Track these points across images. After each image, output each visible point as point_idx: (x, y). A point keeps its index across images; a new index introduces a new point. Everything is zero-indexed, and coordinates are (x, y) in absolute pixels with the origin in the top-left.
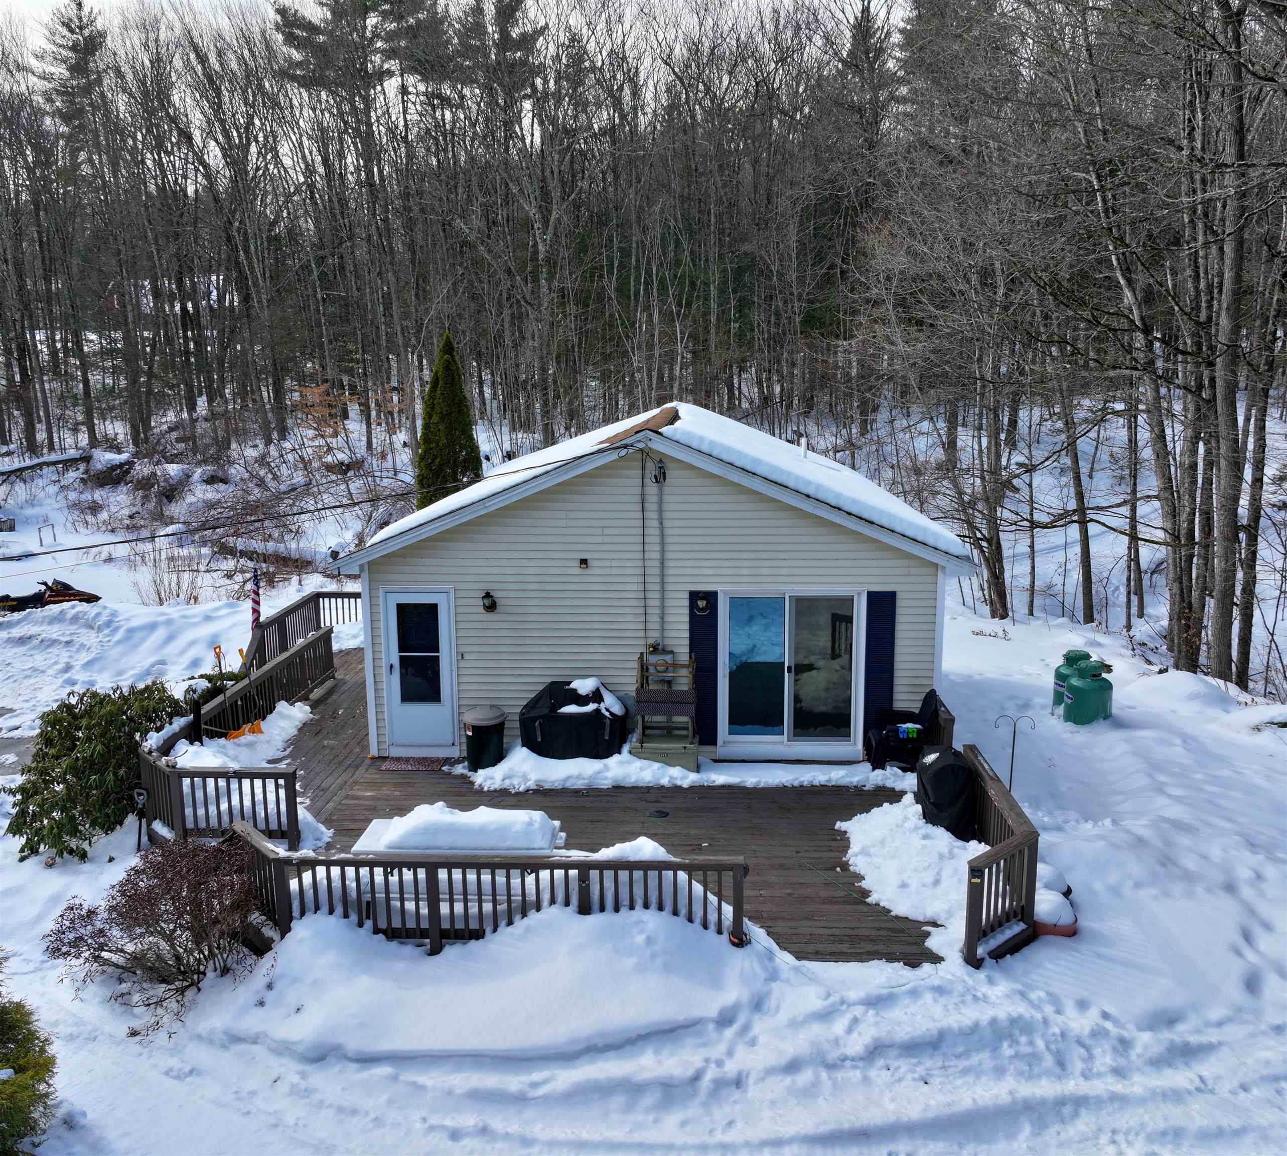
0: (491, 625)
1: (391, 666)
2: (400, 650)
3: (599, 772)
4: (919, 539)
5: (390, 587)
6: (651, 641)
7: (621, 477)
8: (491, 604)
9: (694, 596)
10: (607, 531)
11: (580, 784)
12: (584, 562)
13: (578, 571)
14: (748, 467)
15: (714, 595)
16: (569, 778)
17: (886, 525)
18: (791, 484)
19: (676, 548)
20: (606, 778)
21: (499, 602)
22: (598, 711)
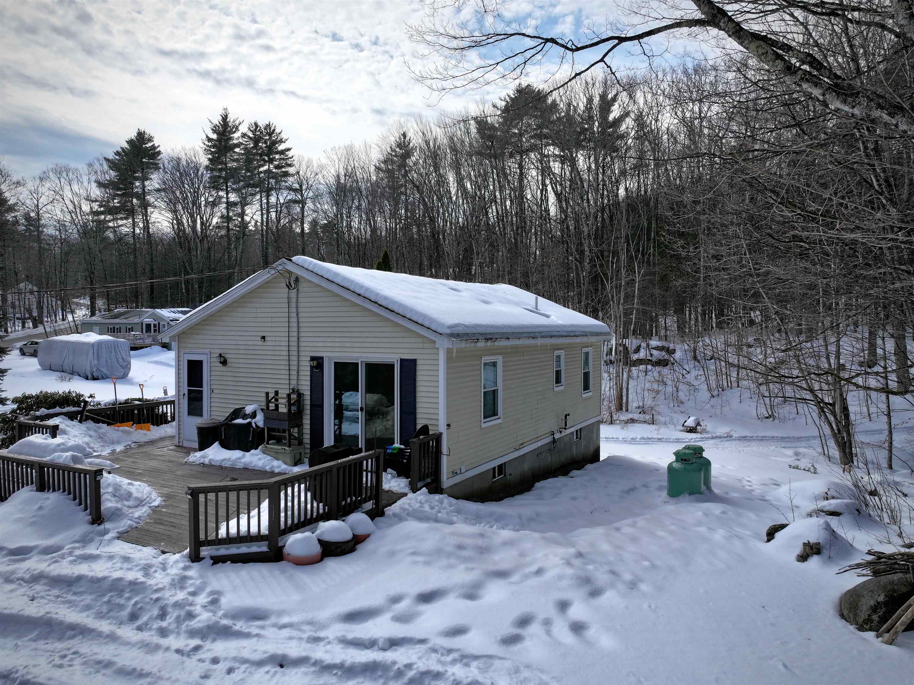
0: (225, 374)
1: (184, 395)
2: (189, 386)
3: (239, 458)
4: (420, 322)
5: (187, 351)
6: (292, 387)
7: (275, 288)
8: (224, 362)
9: (313, 359)
10: (274, 320)
11: (228, 464)
12: (263, 338)
13: (261, 343)
14: (330, 278)
15: (322, 358)
16: (224, 460)
17: (401, 313)
18: (352, 288)
19: (306, 330)
20: (241, 463)
21: (229, 361)
22: (250, 423)
